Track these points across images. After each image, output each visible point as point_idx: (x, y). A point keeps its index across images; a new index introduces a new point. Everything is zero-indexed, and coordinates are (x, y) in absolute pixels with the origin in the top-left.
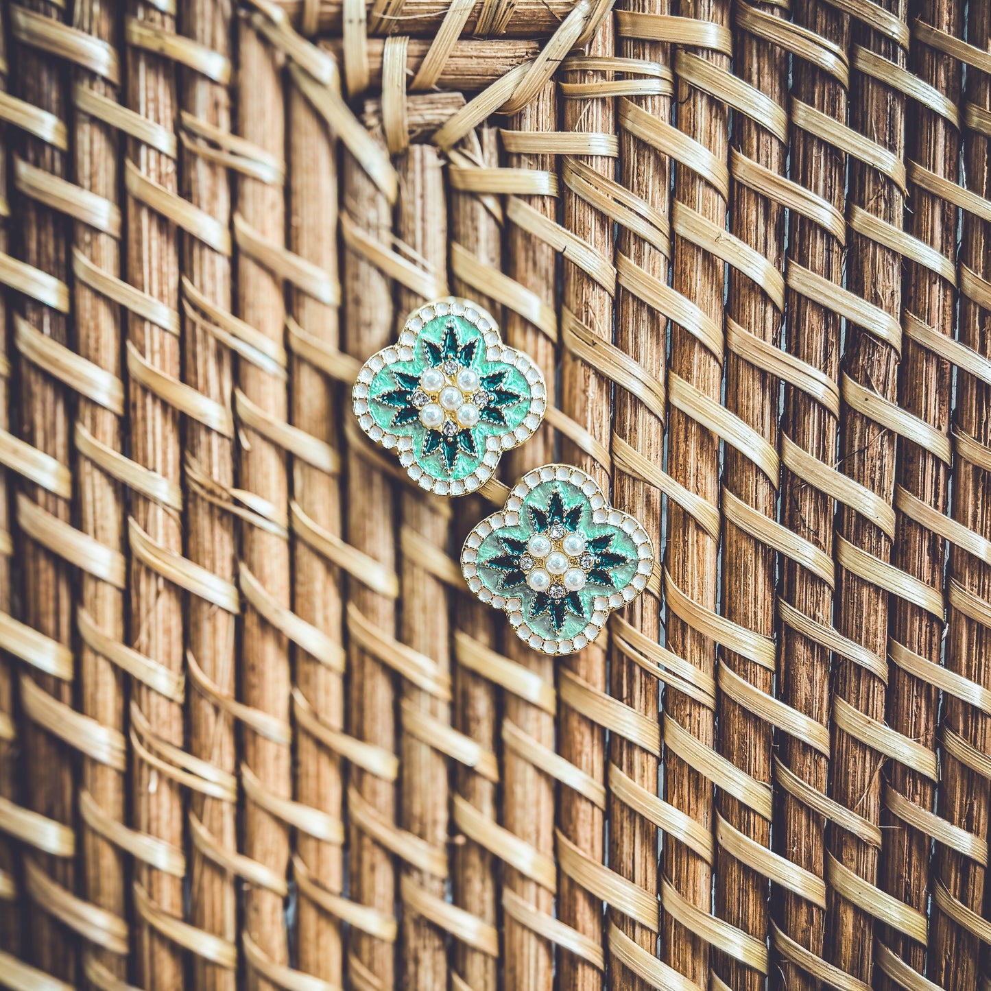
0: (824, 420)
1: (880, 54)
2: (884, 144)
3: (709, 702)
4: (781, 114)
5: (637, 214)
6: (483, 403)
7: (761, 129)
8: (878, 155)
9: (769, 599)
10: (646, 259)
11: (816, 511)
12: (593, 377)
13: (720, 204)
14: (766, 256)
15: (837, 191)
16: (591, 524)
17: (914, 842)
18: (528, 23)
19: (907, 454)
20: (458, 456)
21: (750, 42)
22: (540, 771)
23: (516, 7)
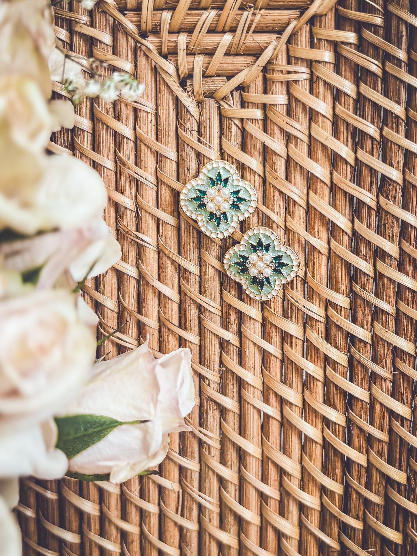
0: (370, 211)
1: (394, 65)
2: (396, 102)
3: (323, 320)
4: (354, 88)
5: (295, 128)
6: (231, 202)
7: (346, 94)
8: (392, 106)
9: (347, 281)
10: (299, 145)
11: (366, 247)
12: (276, 192)
13: (329, 124)
14: (347, 146)
15: (376, 120)
16: (274, 250)
17: (405, 379)
18: (251, 50)
19: (404, 226)
20: (221, 223)
21: (342, 58)
22: (255, 344)
23: (246, 44)
